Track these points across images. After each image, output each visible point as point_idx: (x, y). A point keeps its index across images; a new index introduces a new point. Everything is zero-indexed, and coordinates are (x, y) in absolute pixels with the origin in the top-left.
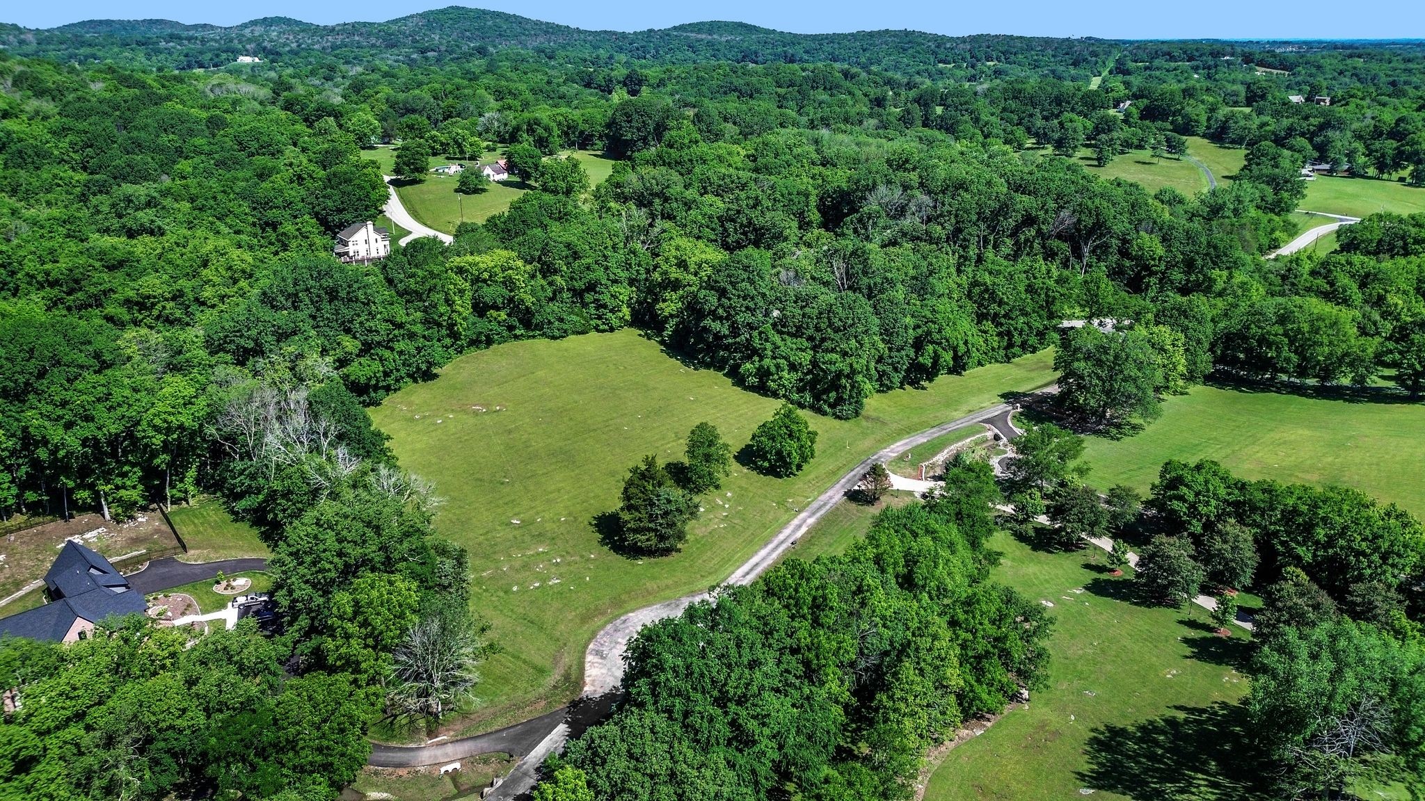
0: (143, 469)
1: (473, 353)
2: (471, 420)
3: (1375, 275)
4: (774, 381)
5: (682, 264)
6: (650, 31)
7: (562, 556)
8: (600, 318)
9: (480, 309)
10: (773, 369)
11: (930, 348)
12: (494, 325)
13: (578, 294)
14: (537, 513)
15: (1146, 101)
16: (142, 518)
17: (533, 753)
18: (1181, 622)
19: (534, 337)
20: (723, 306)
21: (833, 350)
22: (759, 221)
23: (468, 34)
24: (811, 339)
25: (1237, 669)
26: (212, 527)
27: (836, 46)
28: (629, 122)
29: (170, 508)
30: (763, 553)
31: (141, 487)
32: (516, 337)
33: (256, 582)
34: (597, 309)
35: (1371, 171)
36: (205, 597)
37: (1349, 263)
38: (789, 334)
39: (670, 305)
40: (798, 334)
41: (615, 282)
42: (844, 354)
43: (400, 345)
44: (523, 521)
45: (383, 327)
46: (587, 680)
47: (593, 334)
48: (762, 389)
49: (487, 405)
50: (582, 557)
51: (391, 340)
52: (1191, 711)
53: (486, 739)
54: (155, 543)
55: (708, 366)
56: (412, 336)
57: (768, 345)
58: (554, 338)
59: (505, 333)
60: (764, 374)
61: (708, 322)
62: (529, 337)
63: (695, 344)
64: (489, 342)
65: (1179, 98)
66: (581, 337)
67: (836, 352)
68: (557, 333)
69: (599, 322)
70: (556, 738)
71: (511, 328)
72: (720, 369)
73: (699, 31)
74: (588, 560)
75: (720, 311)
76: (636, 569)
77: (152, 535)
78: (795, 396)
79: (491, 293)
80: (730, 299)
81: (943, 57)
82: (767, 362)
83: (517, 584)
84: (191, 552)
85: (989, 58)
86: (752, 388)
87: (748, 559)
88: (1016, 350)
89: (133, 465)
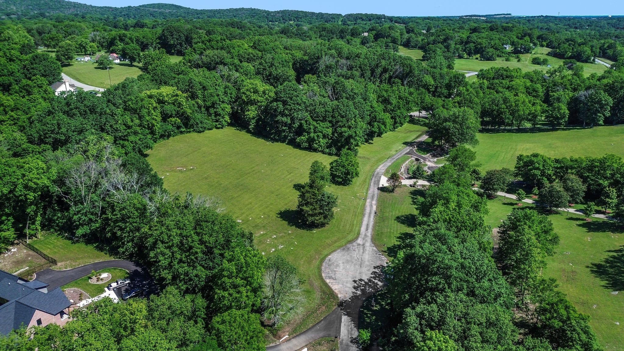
0: (14, 218)
1: (162, 142)
2: (181, 175)
3: (512, 87)
4: (316, 144)
5: (256, 92)
6: (129, 7)
7: (275, 234)
8: (217, 121)
9: (165, 117)
10: (316, 138)
11: (376, 124)
12: (170, 127)
13: (207, 108)
14: (247, 216)
15: (375, 32)
16: (14, 250)
17: (342, 334)
18: (567, 219)
19: (190, 132)
20: (287, 109)
21: (344, 126)
22: (274, 73)
23: (31, 7)
24: (330, 122)
25: (612, 232)
26: (61, 248)
27: (222, 15)
28: (172, 36)
29: (28, 241)
30: (366, 219)
31: (13, 229)
32: (182, 132)
33: (114, 275)
34: (215, 116)
35: (465, 56)
36: (87, 288)
37: (502, 83)
38: (321, 121)
39: (252, 112)
40: (324, 120)
41: (223, 102)
42: (350, 127)
43: (132, 138)
44: (243, 220)
45: (122, 127)
46: (336, 291)
47: (214, 129)
48: (310, 148)
49: (185, 166)
50: (285, 233)
51: (126, 136)
52: (616, 251)
53: (310, 332)
54: (30, 262)
55: (277, 141)
56: (136, 133)
57: (312, 127)
58: (200, 132)
59: (176, 131)
60: (311, 141)
61: (279, 118)
62: (187, 132)
63: (270, 130)
64: (169, 136)
65: (388, 30)
66: (210, 131)
67: (345, 127)
68: (201, 129)
69: (217, 123)
70: (347, 324)
71: (179, 127)
72: (283, 142)
73: (154, 8)
74: (289, 234)
75: (286, 112)
76: (315, 235)
77: (26, 258)
78: (327, 150)
79: (169, 108)
80: (290, 105)
81: (271, 19)
82: (312, 135)
83: (263, 251)
84: (59, 264)
85: (290, 20)
86: (305, 149)
87: (362, 223)
88: (398, 125)
89: (8, 215)
